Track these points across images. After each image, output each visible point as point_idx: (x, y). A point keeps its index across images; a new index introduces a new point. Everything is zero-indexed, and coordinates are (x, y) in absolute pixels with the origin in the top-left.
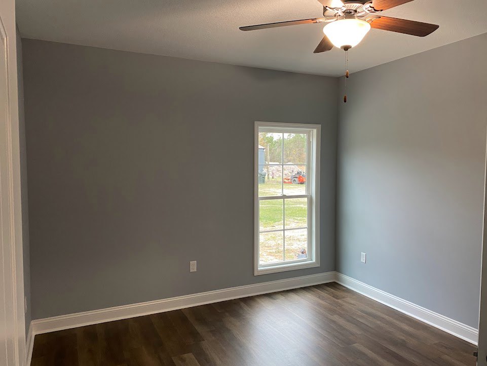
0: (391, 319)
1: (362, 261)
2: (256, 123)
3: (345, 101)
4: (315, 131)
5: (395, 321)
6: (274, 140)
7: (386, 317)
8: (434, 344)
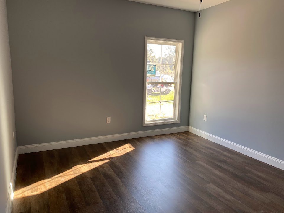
0: (218, 150)
1: (204, 119)
2: (146, 38)
3: (200, 16)
4: (181, 44)
5: (220, 151)
6: (156, 58)
7: (216, 149)
8: (242, 162)
